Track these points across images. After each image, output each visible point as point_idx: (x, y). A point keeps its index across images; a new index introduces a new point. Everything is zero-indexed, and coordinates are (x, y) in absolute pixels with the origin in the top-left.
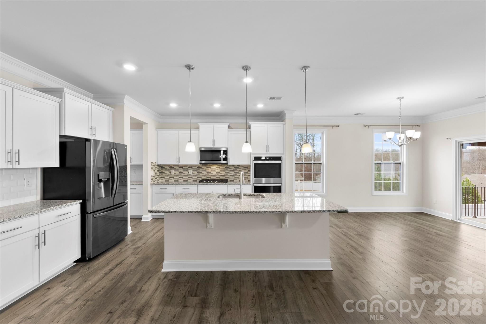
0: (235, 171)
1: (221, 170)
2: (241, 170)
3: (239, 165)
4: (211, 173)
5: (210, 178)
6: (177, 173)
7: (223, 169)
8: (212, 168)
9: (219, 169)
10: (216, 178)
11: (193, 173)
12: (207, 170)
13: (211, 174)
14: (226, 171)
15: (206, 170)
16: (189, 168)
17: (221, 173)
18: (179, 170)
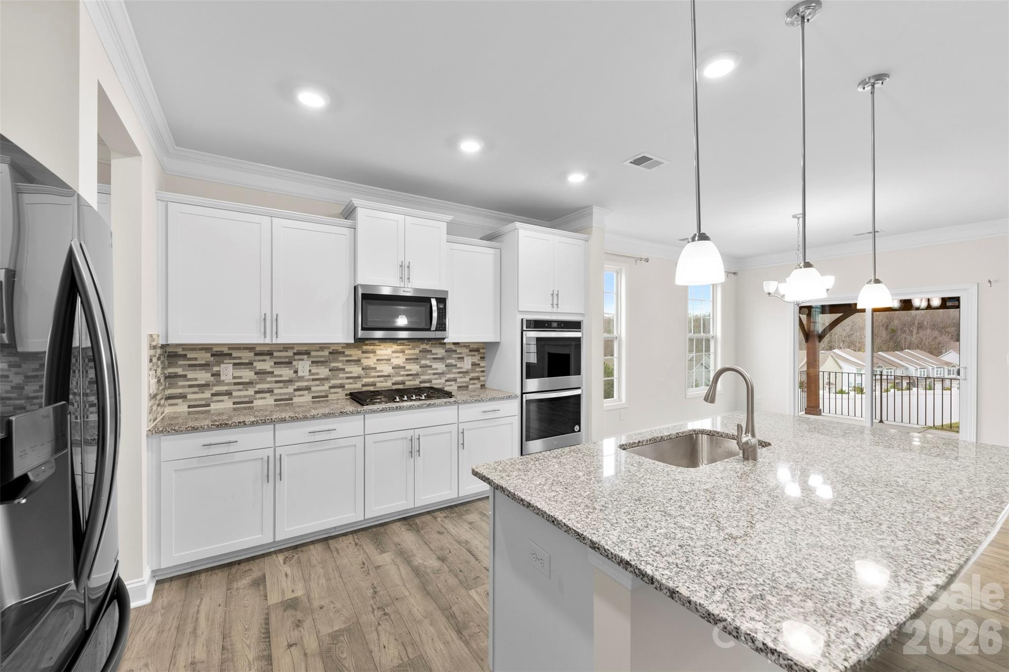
0: (448, 361)
1: (406, 359)
2: (463, 358)
3: (458, 343)
4: (375, 368)
5: (374, 384)
6: (247, 375)
7: (414, 357)
8: (382, 355)
9: (400, 355)
10: (393, 384)
11: (313, 371)
12: (362, 361)
13: (378, 372)
14: (423, 362)
15: (359, 361)
16: (297, 357)
17: (407, 367)
18: (255, 364)
